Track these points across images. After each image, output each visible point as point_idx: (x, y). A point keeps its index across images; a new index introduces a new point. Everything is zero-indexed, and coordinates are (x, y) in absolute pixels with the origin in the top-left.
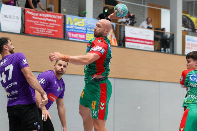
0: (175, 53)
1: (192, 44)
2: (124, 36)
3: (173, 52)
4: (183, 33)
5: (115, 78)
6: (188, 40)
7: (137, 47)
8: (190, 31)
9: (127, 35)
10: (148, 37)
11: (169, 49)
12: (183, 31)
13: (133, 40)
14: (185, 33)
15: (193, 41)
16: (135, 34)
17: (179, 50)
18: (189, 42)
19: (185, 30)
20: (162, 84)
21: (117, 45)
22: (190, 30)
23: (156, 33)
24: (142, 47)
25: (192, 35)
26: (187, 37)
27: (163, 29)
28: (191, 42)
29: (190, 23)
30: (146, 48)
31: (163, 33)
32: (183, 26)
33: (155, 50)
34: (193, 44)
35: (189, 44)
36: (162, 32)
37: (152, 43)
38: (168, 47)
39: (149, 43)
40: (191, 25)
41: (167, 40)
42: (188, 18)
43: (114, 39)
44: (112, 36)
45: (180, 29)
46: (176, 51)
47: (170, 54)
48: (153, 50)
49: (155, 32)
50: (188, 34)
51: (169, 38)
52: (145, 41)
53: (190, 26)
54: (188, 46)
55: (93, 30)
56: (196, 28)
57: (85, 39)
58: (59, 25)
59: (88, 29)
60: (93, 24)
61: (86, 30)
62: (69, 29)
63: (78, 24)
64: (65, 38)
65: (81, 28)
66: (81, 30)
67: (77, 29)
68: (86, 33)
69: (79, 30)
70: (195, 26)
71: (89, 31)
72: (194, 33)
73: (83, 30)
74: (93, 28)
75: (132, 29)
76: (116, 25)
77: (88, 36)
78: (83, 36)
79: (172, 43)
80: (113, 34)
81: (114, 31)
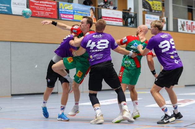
2: (101, 15)
3: (136, 26)
4: (143, 13)
6: (147, 17)
7: (111, 23)
8: (148, 11)
9: (103, 15)
10: (118, 16)
11: (134, 25)
13: (108, 19)
14: (144, 13)
15: (150, 18)
16: (109, 14)
18: (147, 19)
19: (144, 11)
21: (96, 22)
22: (148, 10)
24: (114, 23)
25: (150, 14)
26: (146, 15)
28: (149, 19)
29: (148, 5)
30: (117, 24)
31: (129, 13)
35: (148, 20)
36: (128, 12)
37: (121, 20)
39: (119, 20)
42: (147, 2)
45: (141, 9)
48: (122, 25)
49: (123, 12)
50: (147, 13)
52: (116, 19)
53: (148, 7)
54: (147, 22)
55: (78, 12)
56: (153, 9)
57: (73, 19)
58: (54, 9)
59: (75, 12)
60: (78, 8)
61: (74, 12)
62: (61, 12)
63: (68, 8)
64: (58, 18)
65: (70, 11)
66: (70, 12)
67: (67, 12)
68: (74, 14)
69: (68, 12)
70: (152, 7)
71: (76, 13)
72: (151, 13)
73: (72, 12)
74: (78, 11)
75: (106, 11)
76: (95, 8)
77: (75, 16)
78: (71, 17)
79: (135, 20)
80: (93, 15)
81: (94, 13)
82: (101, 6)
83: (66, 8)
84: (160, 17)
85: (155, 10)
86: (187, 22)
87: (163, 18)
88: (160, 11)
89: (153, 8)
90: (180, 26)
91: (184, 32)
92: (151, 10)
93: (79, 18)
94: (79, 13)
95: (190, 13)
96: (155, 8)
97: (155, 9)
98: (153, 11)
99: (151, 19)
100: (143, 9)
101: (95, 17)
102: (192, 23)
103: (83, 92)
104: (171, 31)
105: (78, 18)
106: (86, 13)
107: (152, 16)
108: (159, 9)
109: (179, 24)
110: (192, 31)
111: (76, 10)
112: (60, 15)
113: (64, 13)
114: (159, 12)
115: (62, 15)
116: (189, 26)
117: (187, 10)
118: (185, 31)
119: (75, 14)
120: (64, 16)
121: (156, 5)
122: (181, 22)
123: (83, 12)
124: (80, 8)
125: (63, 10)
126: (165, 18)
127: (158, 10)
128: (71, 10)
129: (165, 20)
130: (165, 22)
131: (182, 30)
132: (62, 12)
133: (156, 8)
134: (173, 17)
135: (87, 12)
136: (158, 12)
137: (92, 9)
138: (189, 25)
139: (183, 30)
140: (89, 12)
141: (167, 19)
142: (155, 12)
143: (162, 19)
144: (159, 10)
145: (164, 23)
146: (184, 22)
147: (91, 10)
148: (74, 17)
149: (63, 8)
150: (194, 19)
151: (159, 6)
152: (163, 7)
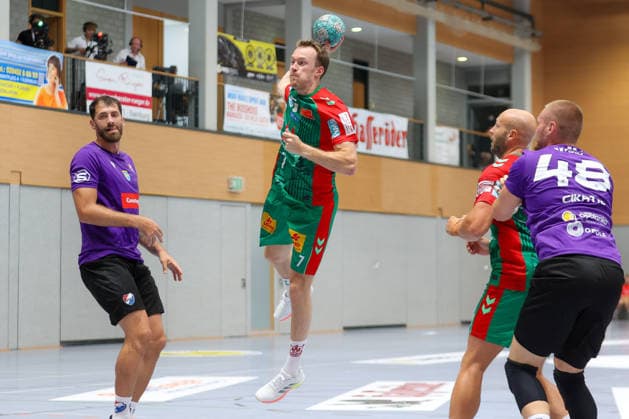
0: (200, 127)
1: (239, 107)
2: (84, 84)
3: (196, 125)
4: (219, 80)
5: (62, 188)
6: (230, 96)
8: (235, 75)
9: (89, 84)
10: (138, 88)
11: (186, 119)
12: (218, 74)
14: (222, 77)
15: (241, 98)
16: (109, 80)
17: (210, 120)
18: (232, 101)
19: (222, 73)
20: (172, 202)
21: (67, 107)
22: (234, 71)
23: (157, 79)
25: (239, 84)
26: (229, 88)
27: (173, 69)
28: (237, 101)
29: (234, 55)
30: (135, 115)
31: (173, 79)
32: (219, 62)
33: (154, 120)
34: (243, 106)
35: (232, 106)
36: (171, 75)
37: (147, 103)
38: (184, 113)
39: (141, 102)
40: (236, 59)
41: (182, 96)
42: (230, 44)
43: (60, 94)
44: (54, 85)
45: (212, 68)
46: (204, 123)
47: (189, 128)
48: (151, 120)
49: (154, 76)
50: (230, 83)
51: (187, 91)
52: (131, 98)
53: (234, 62)
54: (230, 111)
55: (9, 70)
56: (248, 68)
60: (10, 55)
70: (246, 63)
72: (245, 80)
74: (11, 66)
75: (101, 70)
76: (66, 59)
79: (193, 102)
80: (57, 81)
82: (78, 53)
85: (256, 73)
86: (355, 115)
88: (271, 75)
89: (251, 64)
92: (242, 72)
93: (11, 92)
94: (11, 75)
95: (361, 86)
96: (255, 64)
97: (255, 69)
98: (250, 75)
99: (242, 103)
100: (219, 66)
101: (62, 90)
102: (370, 119)
103: (17, 349)
105: (8, 89)
106: (35, 75)
107: (248, 92)
108: (269, 68)
110: (369, 147)
114: (268, 78)
116: (360, 129)
117: (350, 76)
121: (260, 56)
123: (26, 70)
124: (14, 56)
127: (265, 70)
133: (260, 66)
135: (38, 72)
136: (265, 80)
137: (54, 59)
138: (362, 126)
142: (255, 78)
144: (271, 72)
147: (52, 65)
150: (372, 105)
151: (269, 58)
152: (281, 63)
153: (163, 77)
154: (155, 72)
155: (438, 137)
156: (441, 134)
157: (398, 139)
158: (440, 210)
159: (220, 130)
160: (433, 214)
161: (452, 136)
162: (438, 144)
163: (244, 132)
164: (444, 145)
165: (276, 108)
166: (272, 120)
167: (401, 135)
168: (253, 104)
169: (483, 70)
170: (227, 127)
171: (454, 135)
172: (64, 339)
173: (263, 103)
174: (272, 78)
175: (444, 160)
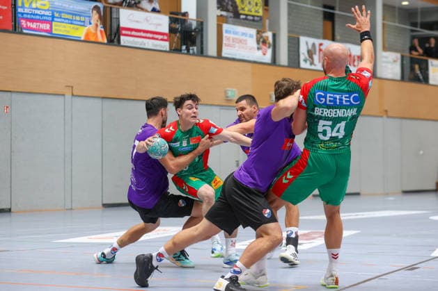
0: (205, 54)
1: (233, 39)
2: (119, 25)
3: (202, 53)
4: (218, 20)
5: (103, 98)
6: (226, 31)
7: (141, 44)
8: (231, 17)
9: (122, 24)
10: (159, 27)
11: (195, 48)
12: (218, 16)
13: (133, 33)
14: (221, 20)
15: (236, 33)
16: (137, 22)
17: (212, 49)
18: (228, 35)
19: (221, 16)
21: (106, 41)
22: (231, 15)
23: (173, 21)
24: (149, 44)
25: (234, 24)
26: (225, 27)
27: (185, 14)
29: (231, 3)
30: (156, 45)
31: (185, 21)
32: (218, 8)
33: (171, 49)
34: (237, 39)
35: (228, 39)
36: (184, 18)
37: (166, 38)
38: (194, 43)
39: (160, 37)
40: (232, 6)
41: (192, 32)
43: (101, 31)
44: (97, 25)
45: (213, 12)
46: (207, 52)
47: (197, 55)
48: (168, 49)
49: (170, 18)
50: (227, 22)
51: (195, 29)
52: (154, 34)
53: (230, 8)
54: (227, 43)
55: (64, 15)
56: (241, 12)
57: (50, 31)
58: (5, 8)
59: (56, 15)
60: (64, 5)
61: (53, 16)
62: (22, 14)
63: (39, 6)
64: (15, 30)
65: (43, 13)
66: (44, 15)
67: (37, 14)
68: (53, 20)
69: (39, 15)
70: (239, 8)
71: (57, 18)
72: (238, 20)
73: (48, 16)
74: (63, 12)
75: (131, 14)
76: (105, 7)
77: (56, 26)
78: (48, 27)
79: (199, 36)
80: (99, 23)
81: (100, 17)
83: (34, 5)
84: (258, 32)
85: (247, 15)
86: (321, 45)
87: (264, 35)
88: (258, 16)
89: (243, 9)
90: (303, 54)
91: (313, 67)
92: (237, 15)
93: (65, 31)
94: (65, 19)
95: (329, 24)
96: (246, 9)
97: (246, 12)
98: (242, 17)
99: (235, 36)
100: (219, 11)
101: (103, 29)
103: (71, 209)
104: (283, 66)
105: (63, 29)
106: (83, 19)
107: (240, 29)
108: (256, 11)
109: (303, 50)
111: (57, 12)
112: (20, 23)
113: (29, 16)
114: (256, 18)
115: (23, 23)
117: (321, 16)
118: (315, 65)
119: (55, 19)
120: (29, 24)
121: (250, 3)
122: (307, 43)
123: (76, 15)
124: (67, 6)
125: (26, 11)
126: (269, 35)
127: (253, 13)
128: (45, 10)
129: (270, 40)
130: (269, 43)
131: (308, 63)
132: (25, 16)
133: (250, 11)
134: (289, 31)
135: (85, 16)
136: (253, 20)
137: (96, 8)
139: (312, 63)
140: (89, 17)
141: (274, 36)
142: (246, 19)
143: (262, 37)
144: (256, 14)
145: (267, 45)
146: (314, 45)
147: (95, 12)
148: (54, 27)
149: (27, 5)
150: (338, 37)
151: (256, 4)
152: (266, 8)
153: (177, 19)
154: (172, 16)
155: (384, 59)
156: (386, 57)
157: (354, 61)
158: (386, 111)
159: (219, 56)
160: (381, 115)
161: (395, 59)
162: (384, 65)
163: (237, 57)
164: (389, 66)
165: (261, 40)
166: (258, 49)
167: (356, 58)
168: (244, 38)
169: (419, 11)
170: (224, 54)
171: (397, 57)
172: (104, 202)
173: (251, 36)
174: (259, 19)
175: (389, 76)
